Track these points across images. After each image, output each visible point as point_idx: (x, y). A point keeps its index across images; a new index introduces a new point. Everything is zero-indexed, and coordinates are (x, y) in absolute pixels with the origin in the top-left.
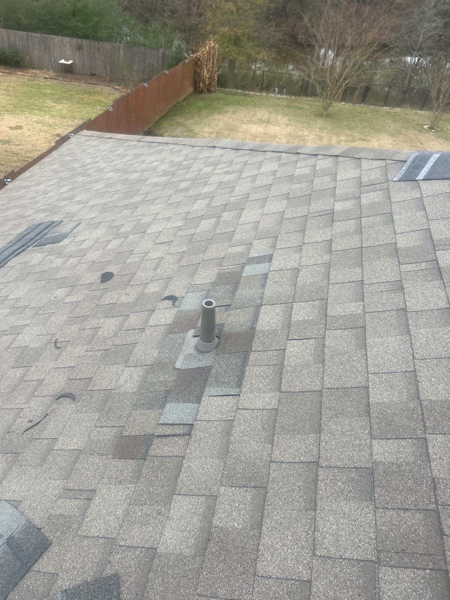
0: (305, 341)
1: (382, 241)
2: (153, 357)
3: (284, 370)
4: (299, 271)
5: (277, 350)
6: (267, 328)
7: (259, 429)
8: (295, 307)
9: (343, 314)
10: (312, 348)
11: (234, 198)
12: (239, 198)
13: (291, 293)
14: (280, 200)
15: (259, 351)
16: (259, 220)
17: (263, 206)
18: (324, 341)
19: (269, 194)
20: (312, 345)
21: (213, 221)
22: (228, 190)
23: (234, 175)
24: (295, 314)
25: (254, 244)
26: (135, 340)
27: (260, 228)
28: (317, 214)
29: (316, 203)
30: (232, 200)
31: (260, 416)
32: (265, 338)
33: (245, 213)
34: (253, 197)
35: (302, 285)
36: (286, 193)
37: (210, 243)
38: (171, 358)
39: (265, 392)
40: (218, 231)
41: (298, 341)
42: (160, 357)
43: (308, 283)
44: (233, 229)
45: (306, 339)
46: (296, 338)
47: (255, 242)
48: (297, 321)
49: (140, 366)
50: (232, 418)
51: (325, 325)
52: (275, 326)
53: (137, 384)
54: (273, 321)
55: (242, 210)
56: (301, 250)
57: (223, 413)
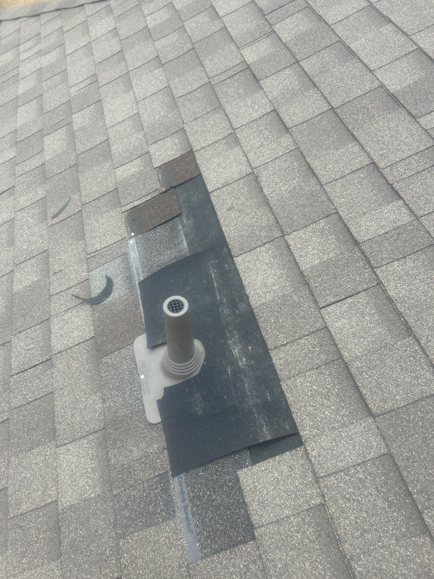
0: (350, 300)
1: (358, 89)
2: (96, 411)
3: (353, 370)
4: (257, 177)
5: (313, 332)
6: (269, 297)
7: (384, 508)
8: (291, 243)
9: (383, 232)
10: (371, 309)
11: (76, 88)
12: (81, 85)
13: (268, 220)
14: (151, 71)
15: (283, 345)
16: (136, 112)
17: (129, 87)
18: (385, 291)
19: (127, 66)
20: (368, 303)
22: (58, 78)
23: (54, 53)
24: (301, 256)
25: (152, 152)
26: (46, 386)
28: (223, 77)
30: (73, 91)
31: (366, 478)
32: (277, 318)
33: (107, 106)
34: (103, 78)
35: (278, 200)
36: (152, 57)
37: (78, 171)
38: (131, 405)
39: (344, 425)
40: (81, 148)
41: (339, 304)
42: (110, 408)
43: (286, 195)
45: (349, 297)
46: (333, 300)
47: (153, 149)
48: (313, 268)
49: (82, 437)
50: (318, 501)
51: (367, 260)
52: (279, 288)
53: (97, 476)
54: (270, 281)
55: (100, 102)
56: (237, 141)
57: (296, 494)
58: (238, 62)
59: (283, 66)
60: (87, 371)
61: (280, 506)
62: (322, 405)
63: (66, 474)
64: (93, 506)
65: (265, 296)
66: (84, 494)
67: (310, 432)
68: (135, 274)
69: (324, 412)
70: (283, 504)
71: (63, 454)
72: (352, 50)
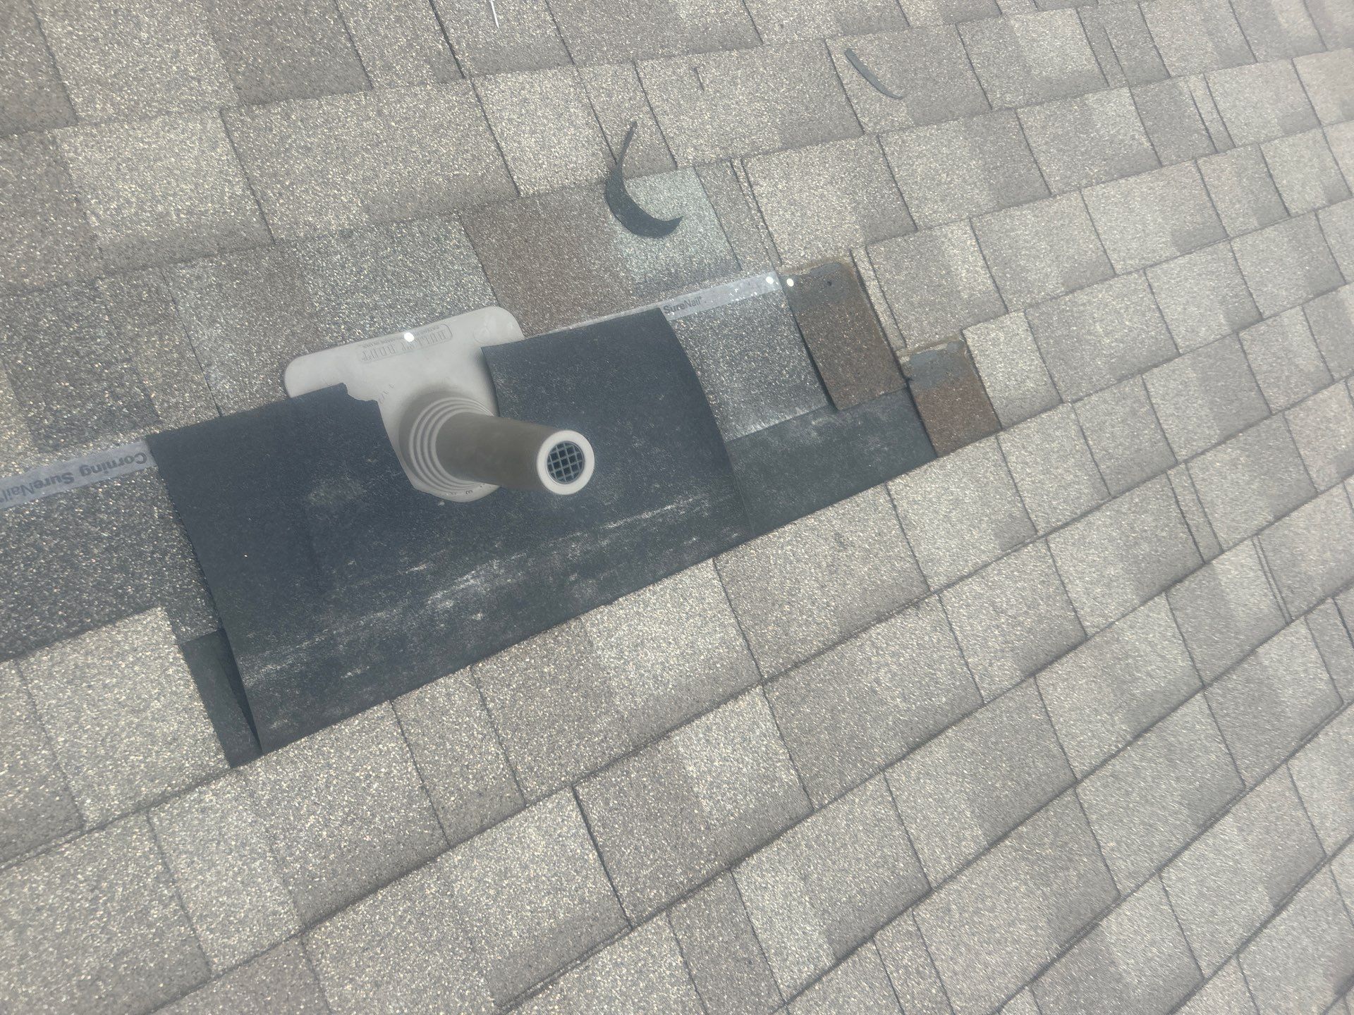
0: (592, 856)
1: (1118, 843)
3: (416, 877)
4: (916, 605)
5: (514, 772)
6: (608, 657)
8: (743, 703)
9: (757, 924)
10: (568, 910)
11: (1200, 93)
12: (1206, 108)
13: (803, 641)
14: (1223, 302)
15: (483, 700)
16: (1119, 267)
17: (1188, 244)
18: (610, 940)
19: (1243, 234)
20: (582, 900)
21: (1081, 59)
22: (1233, 37)
23: (1303, 21)
24: (709, 729)
25: (1006, 320)
27: (1082, 297)
28: (1187, 498)
29: (1234, 464)
30: (1194, 85)
32: (554, 680)
33: (1140, 185)
34: (1221, 171)
35: (852, 664)
36: (1261, 302)
37: (973, 114)
39: (280, 863)
40: (1033, 119)
41: (583, 831)
43: (866, 682)
44: (1055, 182)
45: (600, 855)
46: (594, 816)
47: (1015, 322)
48: (677, 761)
49: (249, 183)
50: (92, 814)
51: (690, 891)
52: (630, 681)
53: (145, 229)
54: (650, 656)
55: (1155, 163)
56: (1014, 546)
57: (106, 757)
58: (1222, 535)
59: (1197, 653)
60: (427, 182)
61: (77, 718)
62: (331, 807)
63: (149, 144)
64: (65, 225)
65: (612, 646)
66: (97, 198)
67: (264, 784)
68: (681, 298)
69: (314, 813)
70: (81, 727)
71: (204, 130)
72: (1218, 820)
